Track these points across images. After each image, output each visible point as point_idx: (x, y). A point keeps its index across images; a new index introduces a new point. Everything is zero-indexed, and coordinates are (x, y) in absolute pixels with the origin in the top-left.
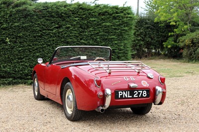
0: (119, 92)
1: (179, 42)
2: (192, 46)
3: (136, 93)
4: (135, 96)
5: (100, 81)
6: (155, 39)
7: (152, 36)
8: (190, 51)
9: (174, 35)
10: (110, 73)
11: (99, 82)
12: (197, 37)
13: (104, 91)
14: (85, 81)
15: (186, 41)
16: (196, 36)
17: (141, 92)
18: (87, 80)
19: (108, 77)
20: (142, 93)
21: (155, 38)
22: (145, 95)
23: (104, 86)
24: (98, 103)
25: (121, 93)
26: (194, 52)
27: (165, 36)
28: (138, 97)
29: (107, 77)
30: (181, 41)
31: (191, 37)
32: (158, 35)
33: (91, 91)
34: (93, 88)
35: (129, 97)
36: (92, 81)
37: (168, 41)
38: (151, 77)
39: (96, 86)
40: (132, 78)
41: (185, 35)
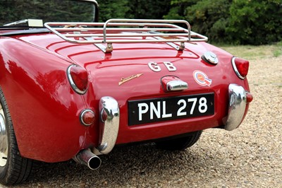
0: (140, 105)
1: (186, 15)
2: (206, 20)
3: (182, 104)
4: (179, 114)
5: (86, 74)
6: (150, 11)
7: (146, 5)
8: (203, 28)
9: (177, 5)
10: (108, 53)
11: (81, 79)
12: (212, 6)
13: (96, 105)
14: (40, 77)
15: (198, 12)
16: (212, 4)
17: (195, 100)
18: (44, 72)
19: (104, 64)
20: (198, 104)
21: (151, 9)
22: (203, 108)
23: (98, 88)
24: (82, 140)
25: (144, 108)
26: (209, 28)
27: (165, 6)
28: (188, 116)
29: (100, 62)
30: (189, 12)
31: (204, 7)
32: (155, 5)
33: (58, 105)
34: (62, 95)
35: (165, 116)
36: (60, 76)
37: (170, 13)
38: (212, 60)
39: (72, 91)
40: (170, 66)
41: (195, 4)
